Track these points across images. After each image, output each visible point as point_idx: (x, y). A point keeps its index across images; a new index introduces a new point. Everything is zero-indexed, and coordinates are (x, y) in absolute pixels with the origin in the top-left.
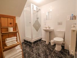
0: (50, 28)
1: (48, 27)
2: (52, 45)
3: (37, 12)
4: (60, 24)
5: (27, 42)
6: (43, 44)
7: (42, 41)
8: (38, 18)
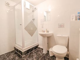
0: (48, 32)
1: (45, 30)
2: (51, 56)
3: (33, 11)
4: (61, 26)
5: (17, 50)
6: (39, 54)
7: (39, 48)
8: (34, 19)
